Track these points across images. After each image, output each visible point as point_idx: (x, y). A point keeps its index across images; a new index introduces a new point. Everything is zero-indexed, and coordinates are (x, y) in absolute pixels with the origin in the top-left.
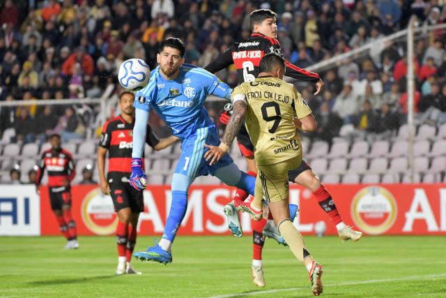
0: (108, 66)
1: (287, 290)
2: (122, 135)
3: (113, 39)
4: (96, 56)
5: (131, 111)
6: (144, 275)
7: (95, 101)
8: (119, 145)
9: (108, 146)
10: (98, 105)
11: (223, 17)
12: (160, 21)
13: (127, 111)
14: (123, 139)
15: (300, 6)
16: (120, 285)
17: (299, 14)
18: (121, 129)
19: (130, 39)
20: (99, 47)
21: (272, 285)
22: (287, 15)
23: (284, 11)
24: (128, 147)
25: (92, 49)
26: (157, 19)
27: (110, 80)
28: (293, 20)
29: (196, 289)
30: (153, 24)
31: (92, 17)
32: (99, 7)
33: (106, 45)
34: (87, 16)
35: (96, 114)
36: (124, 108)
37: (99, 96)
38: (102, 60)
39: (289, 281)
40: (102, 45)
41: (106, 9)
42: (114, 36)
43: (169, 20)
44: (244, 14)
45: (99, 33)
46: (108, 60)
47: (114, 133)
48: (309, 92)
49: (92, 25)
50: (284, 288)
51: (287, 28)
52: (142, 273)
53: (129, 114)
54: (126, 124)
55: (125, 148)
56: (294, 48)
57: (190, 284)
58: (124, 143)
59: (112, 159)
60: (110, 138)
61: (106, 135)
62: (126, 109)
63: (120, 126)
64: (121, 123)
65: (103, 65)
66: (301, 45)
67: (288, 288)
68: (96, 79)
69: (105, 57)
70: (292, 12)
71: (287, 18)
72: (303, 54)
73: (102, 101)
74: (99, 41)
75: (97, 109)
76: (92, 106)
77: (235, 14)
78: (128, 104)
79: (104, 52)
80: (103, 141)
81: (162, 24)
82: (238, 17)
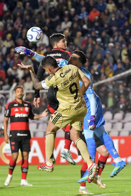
0: (13, 73)
1: (112, 194)
2: (17, 110)
3: (16, 58)
4: (6, 68)
5: (21, 97)
6: (34, 186)
7: (6, 92)
8: (15, 116)
9: (9, 116)
10: (8, 94)
11: (76, 46)
12: (42, 48)
13: (19, 97)
14: (17, 112)
15: (118, 39)
16: (21, 192)
17: (118, 44)
18: (16, 107)
19: (25, 58)
20: (8, 63)
21: (104, 191)
22: (111, 44)
23: (109, 42)
24: (20, 116)
25: (4, 64)
26: (40, 47)
27: (14, 80)
28: (114, 47)
29: (62, 194)
30: (38, 50)
31: (4, 46)
32: (8, 41)
33: (12, 62)
34: (2, 46)
35: (7, 99)
36: (17, 96)
37: (8, 89)
38: (10, 70)
39: (113, 189)
40: (10, 61)
41: (12, 42)
42: (16, 56)
43: (47, 47)
44: (87, 44)
45: (8, 55)
46: (13, 69)
47: (12, 109)
48: (123, 86)
49: (4, 50)
50: (110, 193)
51: (111, 51)
52: (33, 185)
53: (20, 99)
54: (19, 104)
55: (18, 117)
56: (115, 62)
57: (59, 191)
58: (18, 114)
59: (12, 123)
60: (10, 112)
61: (8, 111)
62: (19, 96)
63: (15, 105)
64: (16, 103)
65: (10, 72)
66: (119, 61)
67: (112, 193)
68: (7, 80)
69: (12, 68)
70: (113, 43)
71: (111, 46)
72: (119, 66)
73: (10, 92)
74: (8, 59)
75: (7, 96)
76: (5, 95)
77: (82, 44)
78: (20, 93)
79: (11, 65)
80: (6, 113)
81: (43, 50)
82: (84, 46)
